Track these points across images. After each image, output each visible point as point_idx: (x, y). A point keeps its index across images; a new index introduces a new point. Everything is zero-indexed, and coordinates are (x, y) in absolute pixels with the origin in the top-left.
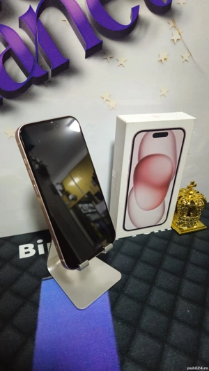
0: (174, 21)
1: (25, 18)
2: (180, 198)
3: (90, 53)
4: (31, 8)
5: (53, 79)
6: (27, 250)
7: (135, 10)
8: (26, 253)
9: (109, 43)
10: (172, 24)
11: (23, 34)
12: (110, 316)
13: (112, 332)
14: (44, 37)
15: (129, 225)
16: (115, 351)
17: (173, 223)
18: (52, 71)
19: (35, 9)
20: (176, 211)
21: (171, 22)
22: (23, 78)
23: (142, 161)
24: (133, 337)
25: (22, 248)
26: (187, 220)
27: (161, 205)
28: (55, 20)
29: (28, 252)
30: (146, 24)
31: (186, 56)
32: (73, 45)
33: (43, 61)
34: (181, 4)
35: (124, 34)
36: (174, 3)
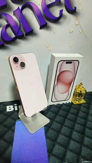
0: (77, 17)
1: (16, 11)
2: (75, 89)
5: (26, 37)
6: (10, 108)
7: (61, 11)
8: (10, 109)
9: (50, 24)
10: (76, 18)
11: (15, 18)
12: (44, 137)
13: (45, 143)
14: (23, 19)
15: (54, 100)
16: (46, 151)
17: (72, 100)
18: (26, 34)
19: (20, 8)
20: (74, 95)
21: (75, 17)
22: (13, 36)
23: (61, 73)
24: (54, 146)
25: (8, 107)
26: (78, 99)
27: (68, 92)
28: (28, 13)
29: (11, 109)
30: (65, 17)
31: (81, 31)
32: (35, 23)
33: (22, 29)
34: (80, 10)
36: (77, 10)
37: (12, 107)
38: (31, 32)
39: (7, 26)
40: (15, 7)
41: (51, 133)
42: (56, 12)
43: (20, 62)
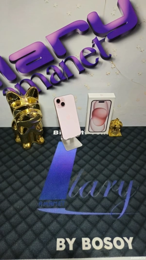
1: (61, 63)
2: (111, 123)
5: (68, 80)
9: (87, 69)
11: (60, 68)
14: (66, 69)
15: (90, 130)
17: (108, 132)
18: (68, 78)
19: (64, 61)
20: (110, 128)
21: (111, 62)
23: (95, 110)
24: (79, 160)
25: (54, 131)
26: (114, 132)
27: (103, 125)
28: (70, 64)
29: (56, 133)
30: (101, 63)
31: (118, 72)
32: (75, 70)
33: (65, 75)
34: (115, 56)
35: (93, 66)
36: (112, 56)
37: (57, 131)
38: (72, 77)
39: (54, 74)
40: (60, 60)
41: (81, 152)
42: (92, 60)
43: (61, 102)
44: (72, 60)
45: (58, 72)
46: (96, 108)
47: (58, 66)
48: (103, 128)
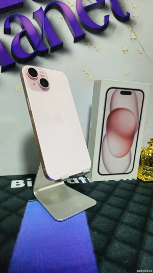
0: (131, 27)
1: (37, 13)
3: (77, 40)
4: (41, 8)
5: (51, 54)
7: (107, 17)
8: (17, 185)
9: (89, 35)
10: (130, 29)
11: (35, 23)
12: (87, 228)
13: (89, 238)
14: (48, 25)
16: (91, 252)
18: (51, 48)
19: (44, 8)
21: (130, 27)
22: (31, 50)
23: (113, 112)
25: (14, 182)
27: (128, 155)
28: (55, 17)
30: (114, 27)
31: (141, 50)
33: (46, 41)
34: (136, 17)
35: (100, 31)
36: (131, 16)
37: (22, 181)
38: (59, 47)
39: (22, 35)
44: (60, 10)
45: (30, 31)
46: (115, 107)
47: (30, 17)
48: (127, 164)
